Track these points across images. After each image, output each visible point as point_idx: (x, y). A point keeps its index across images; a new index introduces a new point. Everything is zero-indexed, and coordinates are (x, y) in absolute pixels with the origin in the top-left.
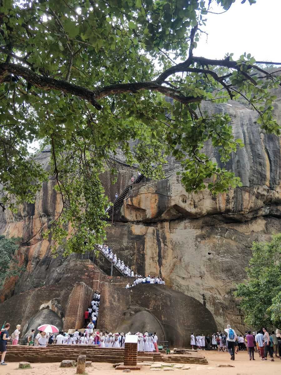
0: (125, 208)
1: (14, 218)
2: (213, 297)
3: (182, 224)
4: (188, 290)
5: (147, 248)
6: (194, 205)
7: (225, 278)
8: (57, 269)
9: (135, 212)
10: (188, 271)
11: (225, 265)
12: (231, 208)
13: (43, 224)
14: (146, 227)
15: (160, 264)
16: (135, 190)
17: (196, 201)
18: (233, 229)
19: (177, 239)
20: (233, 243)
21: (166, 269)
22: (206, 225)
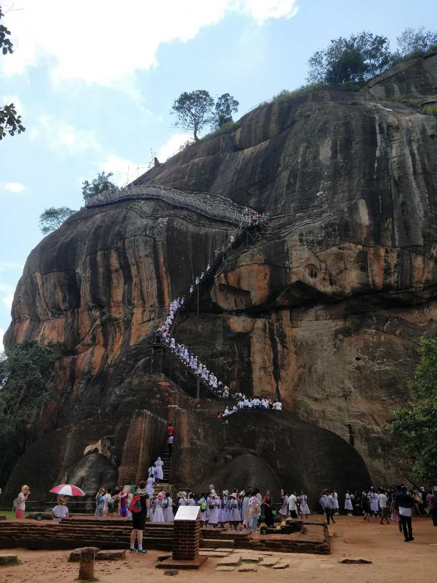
0: (218, 291)
1: (50, 314)
2: (365, 428)
3: (312, 313)
4: (324, 418)
5: (254, 353)
6: (331, 280)
7: (386, 398)
8: (116, 390)
9: (233, 296)
10: (323, 387)
11: (384, 378)
12: (393, 283)
13: (95, 321)
14: (253, 319)
15: (277, 378)
16: (232, 260)
17: (334, 273)
18: (397, 318)
19: (304, 337)
20: (397, 341)
21: (287, 384)
22: (352, 313)
